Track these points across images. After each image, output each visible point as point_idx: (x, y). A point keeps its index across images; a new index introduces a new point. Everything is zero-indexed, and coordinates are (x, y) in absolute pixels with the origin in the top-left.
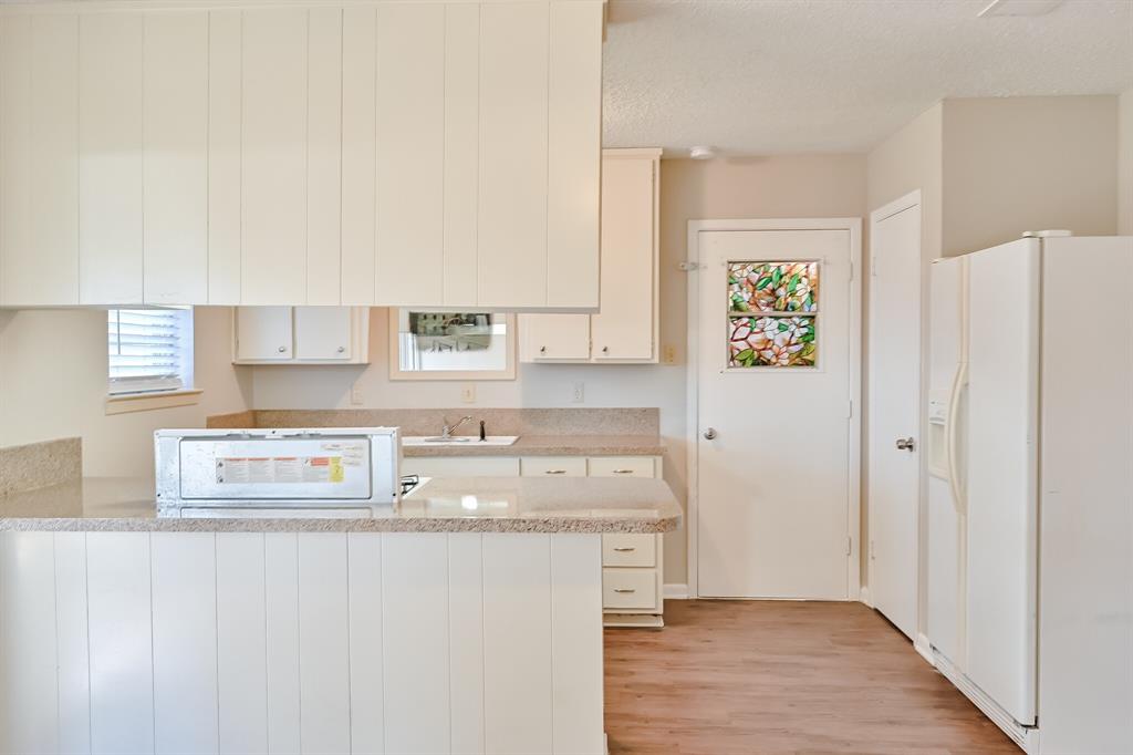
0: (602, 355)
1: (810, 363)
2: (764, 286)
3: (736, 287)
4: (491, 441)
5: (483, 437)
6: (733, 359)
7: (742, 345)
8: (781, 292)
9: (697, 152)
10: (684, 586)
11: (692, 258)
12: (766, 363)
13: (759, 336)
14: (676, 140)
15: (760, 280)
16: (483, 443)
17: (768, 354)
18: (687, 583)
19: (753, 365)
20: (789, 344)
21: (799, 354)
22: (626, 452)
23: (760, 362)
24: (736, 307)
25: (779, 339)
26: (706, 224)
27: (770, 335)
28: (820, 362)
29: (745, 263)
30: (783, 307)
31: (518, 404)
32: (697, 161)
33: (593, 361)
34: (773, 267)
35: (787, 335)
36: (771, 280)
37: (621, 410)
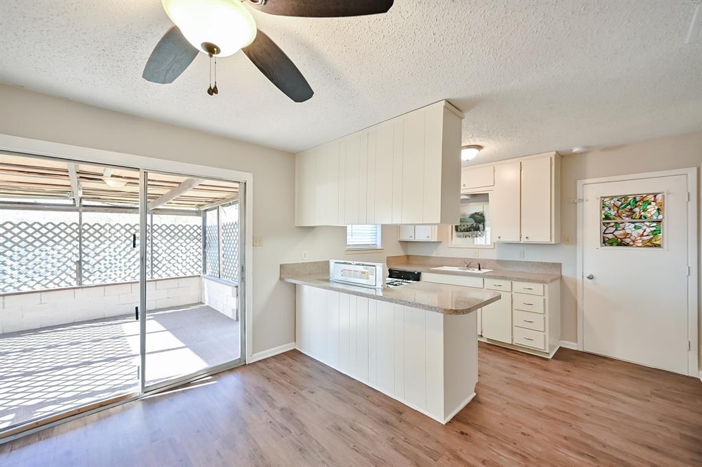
0: (526, 240)
1: (659, 246)
2: (625, 207)
3: (606, 209)
4: (483, 271)
5: (480, 269)
6: (604, 242)
7: (610, 236)
8: (637, 210)
9: (575, 150)
10: (575, 344)
11: (580, 196)
12: (627, 245)
13: (622, 232)
14: (563, 147)
15: (622, 204)
16: (480, 272)
17: (628, 240)
18: (577, 342)
19: (618, 245)
20: (642, 235)
21: (650, 241)
22: (529, 281)
23: (622, 244)
24: (607, 218)
25: (635, 233)
26: (587, 181)
27: (628, 231)
28: (665, 246)
29: (612, 198)
30: (638, 217)
31: (495, 258)
32: (576, 154)
33: (522, 242)
34: (630, 199)
35: (641, 231)
36: (629, 204)
37: (542, 263)
